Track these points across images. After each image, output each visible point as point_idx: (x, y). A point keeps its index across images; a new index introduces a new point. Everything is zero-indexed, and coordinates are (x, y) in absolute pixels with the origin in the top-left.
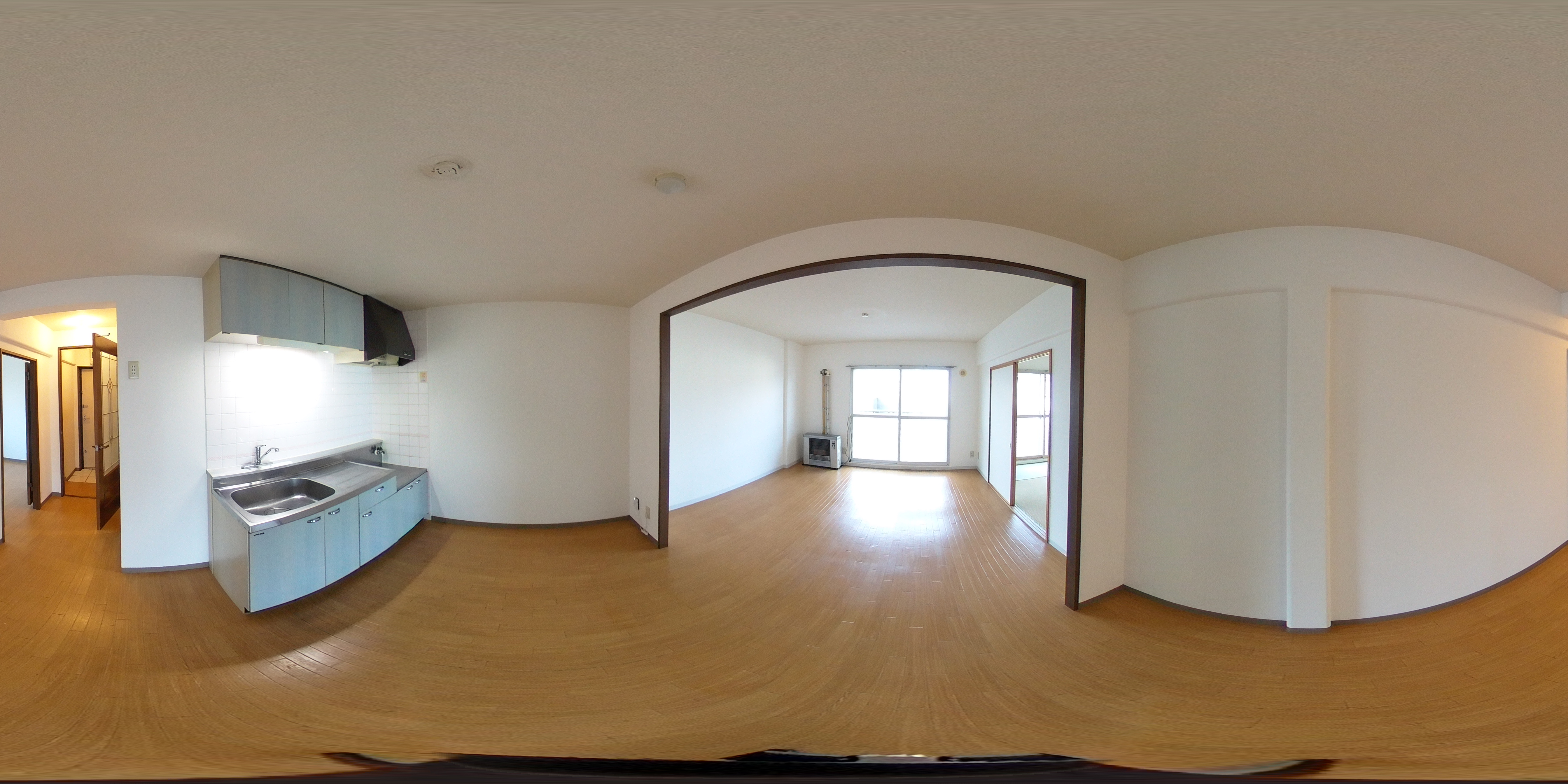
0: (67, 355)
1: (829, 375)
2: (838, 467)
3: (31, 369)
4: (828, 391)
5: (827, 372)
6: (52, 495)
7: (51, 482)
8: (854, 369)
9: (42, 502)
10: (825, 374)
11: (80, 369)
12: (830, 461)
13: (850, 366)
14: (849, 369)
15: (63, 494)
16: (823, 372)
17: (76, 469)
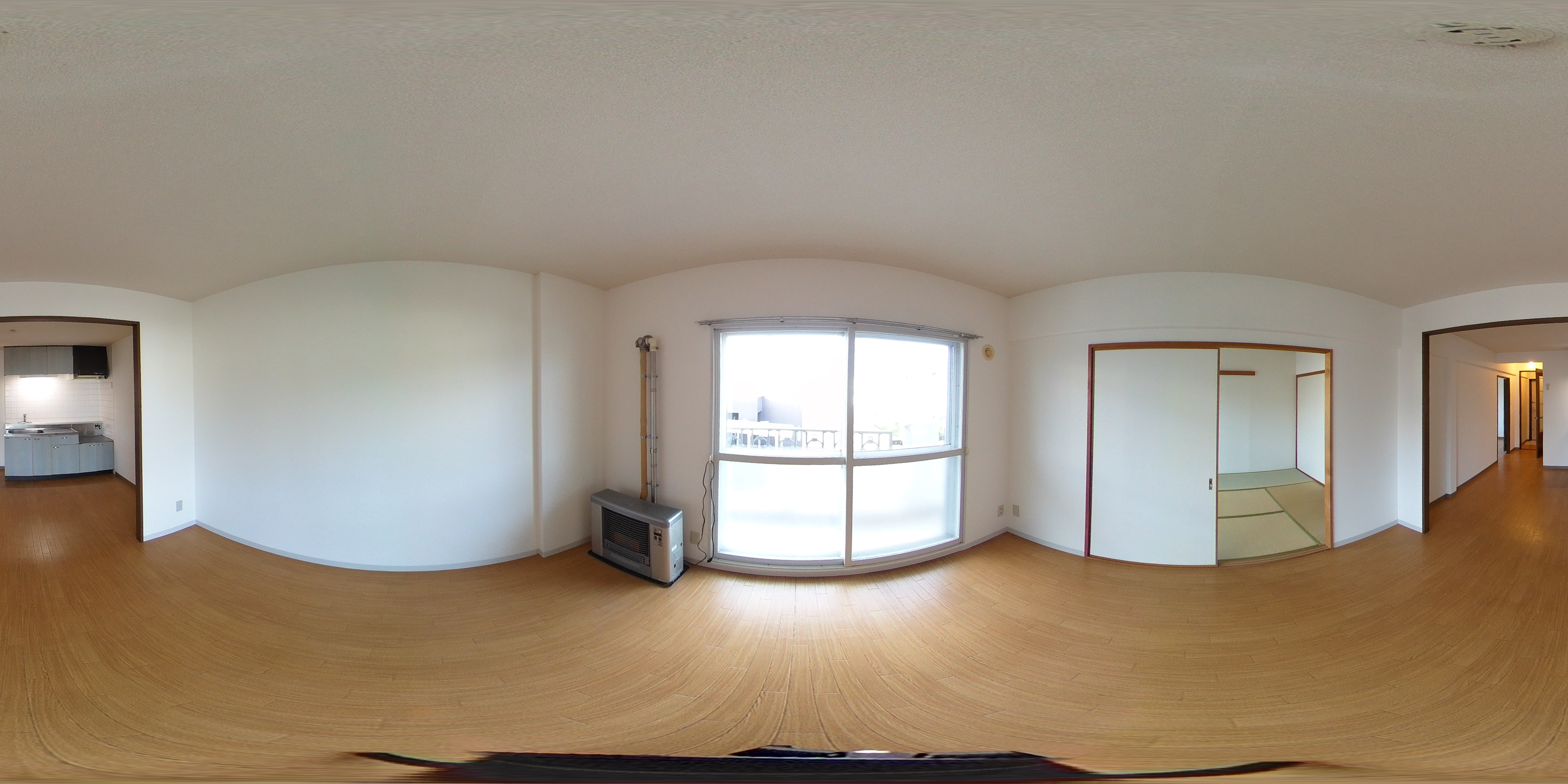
0: (1523, 374)
1: (657, 348)
2: (673, 574)
3: (1507, 382)
4: (655, 390)
5: (652, 343)
6: (1515, 449)
7: (1515, 443)
8: (721, 330)
9: (1511, 450)
10: (647, 348)
11: (1531, 380)
12: (650, 566)
13: (710, 323)
14: (708, 329)
15: (1520, 448)
16: (640, 342)
17: (1527, 440)
